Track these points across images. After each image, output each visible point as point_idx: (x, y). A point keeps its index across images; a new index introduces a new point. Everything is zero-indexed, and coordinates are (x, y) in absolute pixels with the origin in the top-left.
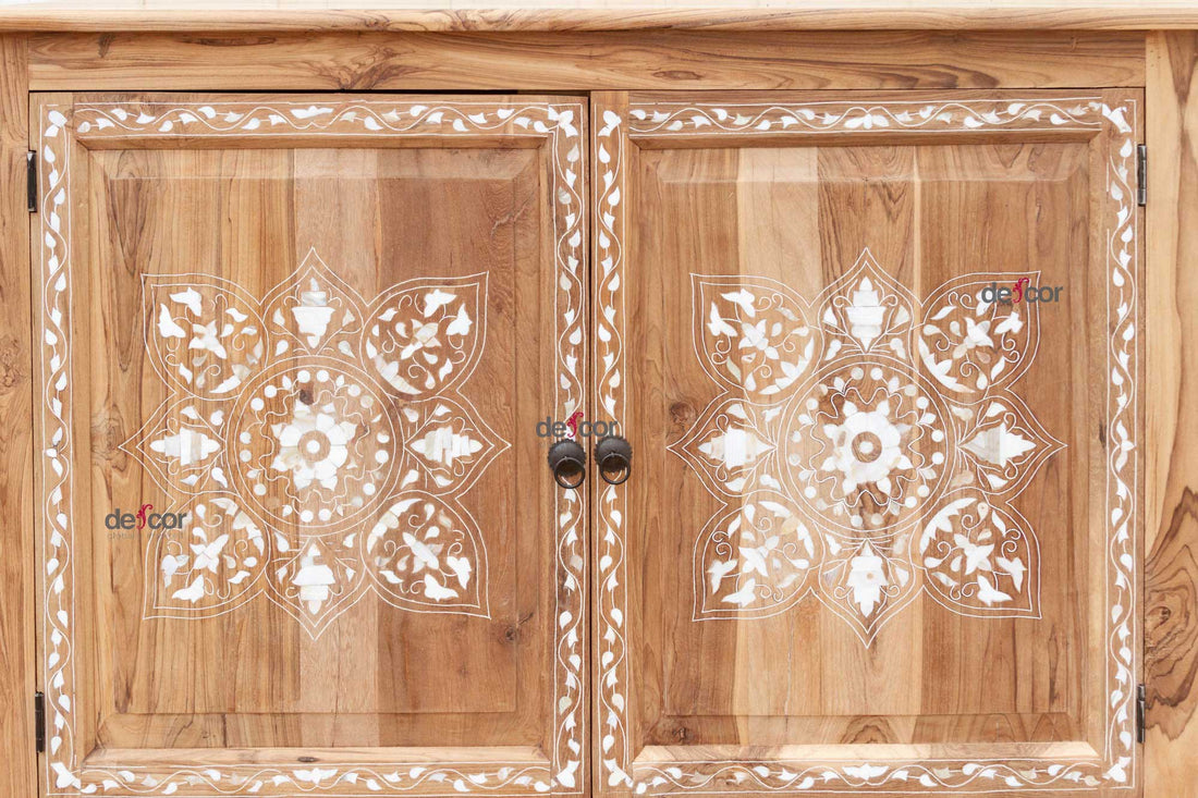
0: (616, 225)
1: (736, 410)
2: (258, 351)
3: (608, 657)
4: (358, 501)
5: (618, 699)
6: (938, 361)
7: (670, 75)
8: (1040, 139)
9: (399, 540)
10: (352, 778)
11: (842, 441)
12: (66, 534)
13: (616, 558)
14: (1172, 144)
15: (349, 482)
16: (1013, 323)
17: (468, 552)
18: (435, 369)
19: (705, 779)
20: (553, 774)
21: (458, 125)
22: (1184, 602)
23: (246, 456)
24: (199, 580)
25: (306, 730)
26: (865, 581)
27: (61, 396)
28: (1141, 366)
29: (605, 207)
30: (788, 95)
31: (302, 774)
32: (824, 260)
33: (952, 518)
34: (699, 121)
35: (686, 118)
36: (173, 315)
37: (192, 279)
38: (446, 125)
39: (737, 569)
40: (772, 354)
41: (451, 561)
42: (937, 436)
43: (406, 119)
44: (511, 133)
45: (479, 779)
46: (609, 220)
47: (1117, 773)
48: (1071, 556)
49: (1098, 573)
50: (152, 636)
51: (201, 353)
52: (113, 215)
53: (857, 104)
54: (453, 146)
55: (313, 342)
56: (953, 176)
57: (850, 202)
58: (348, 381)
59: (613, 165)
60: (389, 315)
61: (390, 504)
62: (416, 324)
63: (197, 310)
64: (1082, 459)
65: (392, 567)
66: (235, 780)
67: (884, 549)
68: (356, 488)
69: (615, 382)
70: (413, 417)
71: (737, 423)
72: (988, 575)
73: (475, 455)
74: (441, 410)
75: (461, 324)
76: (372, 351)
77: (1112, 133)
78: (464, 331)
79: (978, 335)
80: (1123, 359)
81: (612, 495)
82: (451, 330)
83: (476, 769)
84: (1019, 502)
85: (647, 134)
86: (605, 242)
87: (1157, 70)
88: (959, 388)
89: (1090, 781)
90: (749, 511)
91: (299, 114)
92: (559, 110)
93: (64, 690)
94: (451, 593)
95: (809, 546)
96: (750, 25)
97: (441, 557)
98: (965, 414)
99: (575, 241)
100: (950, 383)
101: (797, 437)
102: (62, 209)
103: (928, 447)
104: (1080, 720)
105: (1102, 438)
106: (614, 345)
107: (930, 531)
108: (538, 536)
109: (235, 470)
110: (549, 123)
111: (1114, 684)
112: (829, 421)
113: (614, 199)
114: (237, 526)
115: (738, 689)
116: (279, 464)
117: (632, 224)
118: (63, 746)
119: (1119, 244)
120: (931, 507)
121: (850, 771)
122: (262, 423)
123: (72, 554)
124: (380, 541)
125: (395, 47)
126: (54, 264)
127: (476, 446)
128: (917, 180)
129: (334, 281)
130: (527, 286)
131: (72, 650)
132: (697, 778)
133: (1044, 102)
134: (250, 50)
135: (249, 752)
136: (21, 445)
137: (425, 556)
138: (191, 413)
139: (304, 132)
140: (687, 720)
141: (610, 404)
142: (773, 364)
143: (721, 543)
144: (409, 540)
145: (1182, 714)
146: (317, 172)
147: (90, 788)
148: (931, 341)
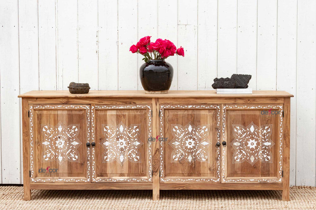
0: (94, 119)
1: (107, 139)
2: (54, 133)
3: (93, 167)
4: (65, 149)
5: (94, 172)
6: (129, 134)
7: (99, 102)
8: (141, 109)
9: (70, 154)
10: (65, 180)
11: (119, 143)
12: (33, 153)
13: (94, 156)
14: (155, 110)
15: (64, 147)
16: (138, 130)
17: (77, 155)
18: (74, 135)
19: (104, 180)
20: (87, 180)
21: (76, 108)
22: (157, 161)
23: (53, 144)
24: (48, 158)
25: (60, 175)
26: (122, 159)
27: (32, 138)
28: (152, 134)
29: (92, 117)
30: (112, 104)
31: (59, 180)
32: (117, 123)
33: (131, 151)
34: (103, 107)
35: (101, 107)
36: (45, 129)
37: (47, 125)
39: (107, 157)
40: (111, 133)
41: (75, 156)
42: (129, 142)
43: (70, 107)
44: (82, 109)
45: (79, 180)
46: (93, 118)
47: (150, 180)
48: (144, 156)
49: (147, 158)
50: (42, 164)
51: (48, 133)
52: (38, 118)
53: (120, 106)
54: (76, 110)
55: (60, 132)
56: (131, 113)
57: (119, 116)
58: (64, 136)
59: (93, 112)
60: (68, 129)
61: (69, 150)
62: (71, 130)
63: (47, 128)
64: (146, 145)
65: (69, 157)
66: (52, 180)
67: (124, 155)
68: (65, 148)
69: (94, 136)
70: (71, 140)
71: (107, 141)
72: (135, 158)
73: (78, 144)
74: (74, 139)
75: (76, 130)
76: (67, 133)
77: (149, 109)
78: (77, 131)
79: (134, 131)
80: (150, 134)
81: (93, 149)
82: (75, 131)
83: (78, 179)
84: (139, 150)
85: (97, 109)
86: (92, 121)
88: (132, 137)
89: (147, 181)
90: (109, 151)
91: (58, 106)
92: (87, 106)
93: (33, 170)
94: (76, 160)
95: (115, 155)
97: (74, 156)
98: (133, 140)
99: (89, 121)
100: (131, 136)
101: (114, 142)
102: (32, 117)
103: (128, 143)
104: (146, 174)
105: (148, 143)
106: (93, 132)
107: (129, 153)
108: (85, 154)
109: (51, 146)
110: (86, 108)
111: (149, 170)
112: (117, 141)
113: (93, 116)
114: (52, 152)
115: (107, 170)
116: (56, 145)
117: (95, 119)
118: (33, 176)
119: (149, 121)
120: (129, 150)
121: (120, 180)
122: (54, 141)
123: (33, 155)
124: (68, 154)
125: (69, 99)
126: (31, 123)
127: (78, 143)
128: (127, 114)
129: (62, 125)
130: (84, 125)
131: (33, 166)
132: (103, 180)
133: (141, 105)
134: (53, 99)
135: (53, 177)
136: (28, 143)
137: (73, 156)
138: (47, 139)
139: (59, 109)
140: (102, 174)
141: (93, 139)
142: (111, 134)
143: (105, 154)
144: (71, 154)
145: (157, 173)
146: (60, 113)
147: (36, 181)
148: (129, 132)
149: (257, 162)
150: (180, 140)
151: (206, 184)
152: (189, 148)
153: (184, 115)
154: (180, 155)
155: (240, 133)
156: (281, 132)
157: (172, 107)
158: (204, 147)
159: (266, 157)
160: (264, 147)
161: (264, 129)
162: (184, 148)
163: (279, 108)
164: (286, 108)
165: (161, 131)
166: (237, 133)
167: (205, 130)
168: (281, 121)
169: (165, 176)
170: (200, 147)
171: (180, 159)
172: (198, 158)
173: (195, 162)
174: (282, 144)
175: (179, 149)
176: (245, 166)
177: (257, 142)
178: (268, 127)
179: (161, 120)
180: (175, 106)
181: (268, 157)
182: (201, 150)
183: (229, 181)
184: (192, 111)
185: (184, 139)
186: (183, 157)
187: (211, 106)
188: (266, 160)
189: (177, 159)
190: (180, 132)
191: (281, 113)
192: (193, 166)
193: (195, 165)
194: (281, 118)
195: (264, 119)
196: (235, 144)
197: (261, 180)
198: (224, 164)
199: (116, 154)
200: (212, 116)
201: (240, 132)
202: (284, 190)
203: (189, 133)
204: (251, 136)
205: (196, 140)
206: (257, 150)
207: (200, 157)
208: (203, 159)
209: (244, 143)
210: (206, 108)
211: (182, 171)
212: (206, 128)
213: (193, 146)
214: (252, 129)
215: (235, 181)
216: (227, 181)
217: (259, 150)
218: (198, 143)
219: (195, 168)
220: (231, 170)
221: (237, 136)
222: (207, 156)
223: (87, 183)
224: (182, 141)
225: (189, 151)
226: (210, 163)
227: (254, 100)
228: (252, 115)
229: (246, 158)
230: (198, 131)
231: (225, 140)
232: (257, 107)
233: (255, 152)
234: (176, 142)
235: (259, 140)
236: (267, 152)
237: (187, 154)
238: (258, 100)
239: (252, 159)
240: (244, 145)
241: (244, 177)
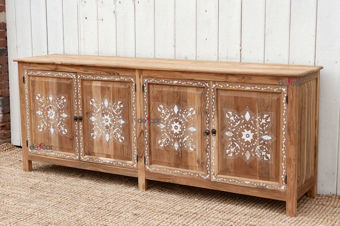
1: (93, 114)
2: (46, 102)
3: (81, 143)
5: (82, 149)
7: (85, 71)
8: (125, 82)
10: (56, 154)
11: (104, 119)
12: (29, 122)
13: (81, 131)
14: (139, 83)
17: (67, 129)
18: (63, 106)
20: (76, 157)
21: (64, 76)
22: (142, 145)
23: (45, 114)
24: (41, 129)
26: (107, 137)
27: (28, 105)
28: (136, 113)
29: (79, 87)
30: (97, 74)
31: (52, 153)
32: (102, 96)
34: (88, 77)
35: (86, 77)
36: (38, 97)
37: (39, 93)
38: (62, 76)
39: (94, 134)
40: (97, 107)
41: (65, 129)
43: (59, 75)
44: (69, 77)
45: (69, 156)
46: (79, 89)
47: (135, 166)
49: (132, 140)
50: (37, 135)
51: (40, 102)
52: (32, 84)
53: (104, 76)
54: (64, 78)
56: (115, 86)
57: (104, 89)
58: (54, 106)
59: (79, 82)
60: (58, 99)
61: (59, 122)
62: (61, 100)
63: (40, 96)
64: (130, 125)
65: (59, 129)
66: (46, 153)
67: (109, 134)
68: (56, 120)
69: (80, 109)
70: (61, 112)
71: (93, 116)
72: (120, 138)
73: (67, 117)
74: (63, 111)
75: (65, 101)
76: (56, 103)
77: (132, 82)
79: (118, 107)
80: (134, 112)
83: (68, 155)
84: (123, 129)
85: (83, 78)
86: (79, 92)
88: (116, 114)
89: (132, 166)
90: (95, 127)
91: (48, 73)
92: (74, 75)
93: (30, 140)
94: (65, 133)
96: (91, 65)
98: (117, 117)
99: (76, 91)
100: (115, 113)
101: (100, 118)
102: (27, 83)
103: (113, 121)
104: (131, 159)
105: (132, 122)
106: (80, 105)
107: (114, 132)
108: (74, 128)
109: (44, 116)
111: (134, 154)
112: (103, 117)
114: (45, 123)
115: (94, 150)
117: (81, 90)
118: (29, 147)
119: (133, 97)
120: (114, 129)
121: (106, 161)
122: (46, 111)
123: (29, 124)
124: (58, 126)
125: (57, 66)
126: (26, 90)
128: (111, 86)
129: (53, 94)
130: (71, 97)
131: (30, 136)
132: (90, 160)
133: (124, 77)
134: (43, 65)
135: (47, 150)
136: (24, 111)
137: (63, 129)
138: (40, 109)
139: (49, 76)
140: (89, 153)
141: (80, 112)
142: (97, 109)
143: (92, 131)
144: (61, 126)
145: (142, 159)
146: (50, 81)
147: (32, 152)
148: (113, 107)
149: (254, 160)
150: (165, 123)
151: (194, 179)
152: (175, 133)
153: (169, 93)
154: (166, 140)
155: (233, 121)
156: (284, 124)
157: (156, 81)
158: (192, 134)
159: (265, 155)
160: (262, 142)
161: (262, 118)
162: (170, 133)
163: (282, 90)
164: (291, 91)
165: (145, 110)
166: (230, 120)
167: (192, 113)
168: (284, 109)
169: (151, 163)
170: (187, 134)
171: (166, 146)
172: (185, 146)
173: (181, 151)
174: (285, 140)
175: (165, 134)
176: (239, 164)
177: (253, 134)
178: (267, 115)
179: (145, 97)
180: (159, 81)
181: (267, 155)
182: (188, 137)
183: (220, 180)
184: (178, 87)
185: (170, 121)
186: (169, 144)
187: (199, 83)
188: (265, 159)
189: (162, 145)
190: (165, 112)
191: (285, 99)
192: (180, 155)
193: (181, 154)
194: (285, 105)
195: (262, 104)
196: (227, 134)
197: (258, 184)
198: (213, 158)
199: (102, 131)
200: (201, 95)
201: (233, 119)
202: (288, 200)
203: (174, 115)
204: (246, 125)
205: (182, 123)
206: (254, 144)
207: (187, 145)
208: (190, 148)
209: (237, 133)
210: (194, 85)
211: (168, 160)
212: (193, 111)
213: (179, 131)
214: (247, 116)
215: (227, 181)
216: (217, 180)
217: (256, 145)
218: (185, 129)
219: (182, 158)
220: (223, 167)
221: (229, 124)
222: (194, 145)
223: (75, 160)
224: (167, 123)
225: (175, 137)
226: (198, 154)
227: (250, 79)
228: (248, 98)
229: (240, 154)
230: (184, 113)
231: (214, 127)
232: (253, 88)
233: (251, 146)
234: (161, 125)
235: (257, 131)
236: (267, 149)
237: (173, 141)
238: (255, 79)
239: (248, 156)
240: (238, 136)
241: (239, 177)
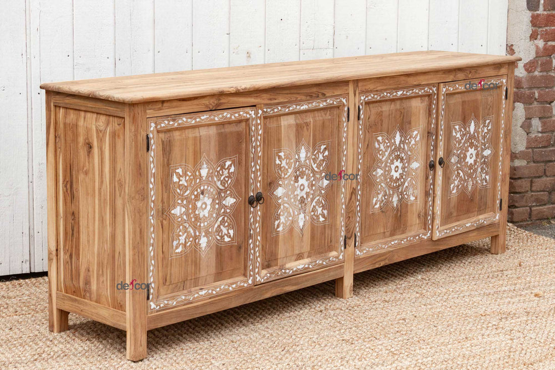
0: (261, 139)
1: (280, 183)
2: (193, 183)
3: (257, 249)
5: (259, 259)
6: (314, 164)
7: (270, 99)
8: (331, 108)
9: (220, 228)
10: (210, 291)
11: (298, 187)
12: (154, 239)
13: (259, 223)
14: (353, 106)
15: (210, 215)
16: (327, 153)
17: (233, 228)
18: (227, 182)
19: (274, 275)
20: (248, 281)
21: (233, 117)
22: (352, 215)
23: (190, 211)
24: (181, 246)
25: (201, 281)
26: (301, 221)
27: (153, 202)
28: (347, 160)
29: (259, 135)
30: (291, 102)
31: (200, 293)
32: (296, 143)
34: (276, 110)
35: (273, 110)
36: (176, 176)
37: (180, 165)
38: (231, 117)
39: (280, 222)
40: (287, 167)
42: (314, 182)
43: (223, 116)
44: (243, 118)
45: (234, 286)
46: (259, 138)
49: (339, 211)
50: (171, 264)
51: (182, 185)
52: (164, 150)
53: (302, 103)
54: (231, 123)
55: (204, 178)
56: (318, 118)
57: (301, 127)
58: (211, 188)
59: (260, 123)
60: (219, 169)
61: (219, 218)
62: (224, 170)
63: (181, 174)
65: (218, 235)
66: (187, 298)
67: (304, 213)
68: (212, 215)
69: (260, 179)
70: (223, 195)
71: (280, 185)
72: (321, 214)
73: (234, 203)
74: (228, 192)
75: (232, 169)
76: (215, 179)
77: (344, 105)
78: (233, 171)
79: (321, 157)
80: (344, 158)
81: (259, 207)
82: (230, 171)
83: (233, 284)
84: (326, 196)
85: (267, 115)
86: (259, 144)
87: (351, 88)
88: (318, 170)
89: (337, 260)
90: (282, 207)
91: (202, 118)
92: (252, 111)
93: (153, 282)
94: (229, 239)
97: (228, 230)
98: (318, 176)
99: (254, 144)
100: (316, 169)
101: (290, 187)
102: (154, 150)
103: (312, 185)
104: (335, 246)
106: (260, 170)
107: (312, 206)
109: (188, 215)
111: (341, 236)
112: (296, 182)
113: (260, 132)
115: (279, 252)
117: (263, 139)
118: (153, 297)
119: (344, 131)
120: (312, 200)
121: (299, 267)
122: (194, 202)
123: (155, 245)
124: (216, 228)
125: (221, 98)
127: (235, 200)
128: (312, 120)
129: (208, 161)
130: (244, 157)
131: (154, 271)
132: (272, 275)
133: (333, 99)
134: (192, 102)
135: (189, 290)
136: (144, 217)
137: (225, 231)
138: (179, 201)
139: (203, 123)
140: (270, 262)
141: (259, 185)
142: (287, 170)
143: (277, 216)
144: (222, 227)
145: (351, 241)
146: (205, 133)
147: (158, 307)
148: (313, 159)
149: (474, 190)
150: (383, 165)
151: (414, 246)
152: (394, 178)
153: (391, 113)
154: (383, 196)
155: (459, 138)
156: (502, 129)
157: (375, 97)
158: (414, 174)
159: (484, 178)
160: (483, 160)
161: (484, 126)
162: (388, 180)
163: (503, 82)
164: (509, 82)
165: (360, 151)
166: (455, 138)
167: (416, 138)
168: (503, 107)
169: (362, 243)
170: (409, 175)
171: (382, 205)
172: (406, 196)
173: (401, 205)
174: (502, 151)
175: (382, 184)
176: (462, 200)
177: (476, 151)
178: (489, 121)
180: (380, 96)
181: (486, 176)
182: (409, 179)
183: (443, 234)
184: (401, 101)
185: (389, 161)
186: (387, 199)
187: (425, 89)
188: (484, 183)
189: (377, 206)
190: (385, 148)
191: (504, 93)
192: (399, 214)
193: (400, 211)
194: (503, 102)
195: (485, 106)
196: (453, 160)
197: (478, 222)
198: (439, 202)
199: (293, 213)
200: (426, 108)
201: (459, 136)
202: (501, 233)
203: (395, 149)
204: (470, 141)
205: (404, 160)
206: (476, 167)
207: (407, 193)
208: (411, 196)
209: (462, 156)
210: (420, 93)
211: (384, 227)
212: (417, 135)
213: (400, 174)
214: (472, 127)
215: (450, 232)
216: (441, 235)
217: (478, 167)
218: (407, 167)
219: (400, 218)
220: (446, 212)
221: (455, 144)
222: (416, 190)
223: (247, 288)
224: (386, 165)
225: (395, 185)
226: (420, 203)
227: (476, 72)
228: (474, 101)
229: (463, 185)
230: (407, 141)
231: (441, 154)
233: (473, 170)
234: (379, 170)
235: (479, 147)
236: (486, 169)
237: (391, 193)
238: (480, 72)
239: (470, 185)
240: (462, 160)
241: (459, 221)
